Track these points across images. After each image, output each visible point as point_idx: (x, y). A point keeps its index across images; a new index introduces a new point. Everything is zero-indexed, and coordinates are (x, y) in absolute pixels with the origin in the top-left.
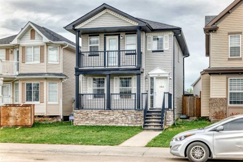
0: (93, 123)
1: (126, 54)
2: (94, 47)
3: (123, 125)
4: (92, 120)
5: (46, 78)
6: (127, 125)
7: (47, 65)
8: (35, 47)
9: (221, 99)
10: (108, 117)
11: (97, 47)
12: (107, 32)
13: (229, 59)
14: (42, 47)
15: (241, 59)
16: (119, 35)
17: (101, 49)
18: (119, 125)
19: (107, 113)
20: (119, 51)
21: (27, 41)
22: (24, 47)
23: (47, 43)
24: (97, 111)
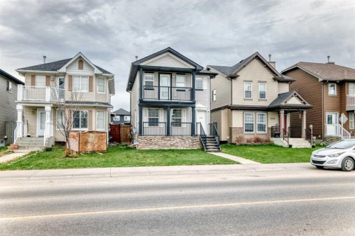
0: (156, 148)
1: (178, 90)
2: (149, 82)
3: (182, 148)
4: (156, 144)
5: (95, 107)
6: (185, 148)
7: (97, 94)
8: (83, 77)
9: (240, 128)
10: (169, 142)
11: (152, 82)
12: (161, 71)
13: (245, 99)
14: (91, 78)
15: (252, 100)
16: (171, 74)
17: (156, 84)
18: (179, 148)
19: (168, 138)
20: (171, 87)
21: (75, 71)
22: (70, 76)
23: (96, 75)
24: (160, 137)
